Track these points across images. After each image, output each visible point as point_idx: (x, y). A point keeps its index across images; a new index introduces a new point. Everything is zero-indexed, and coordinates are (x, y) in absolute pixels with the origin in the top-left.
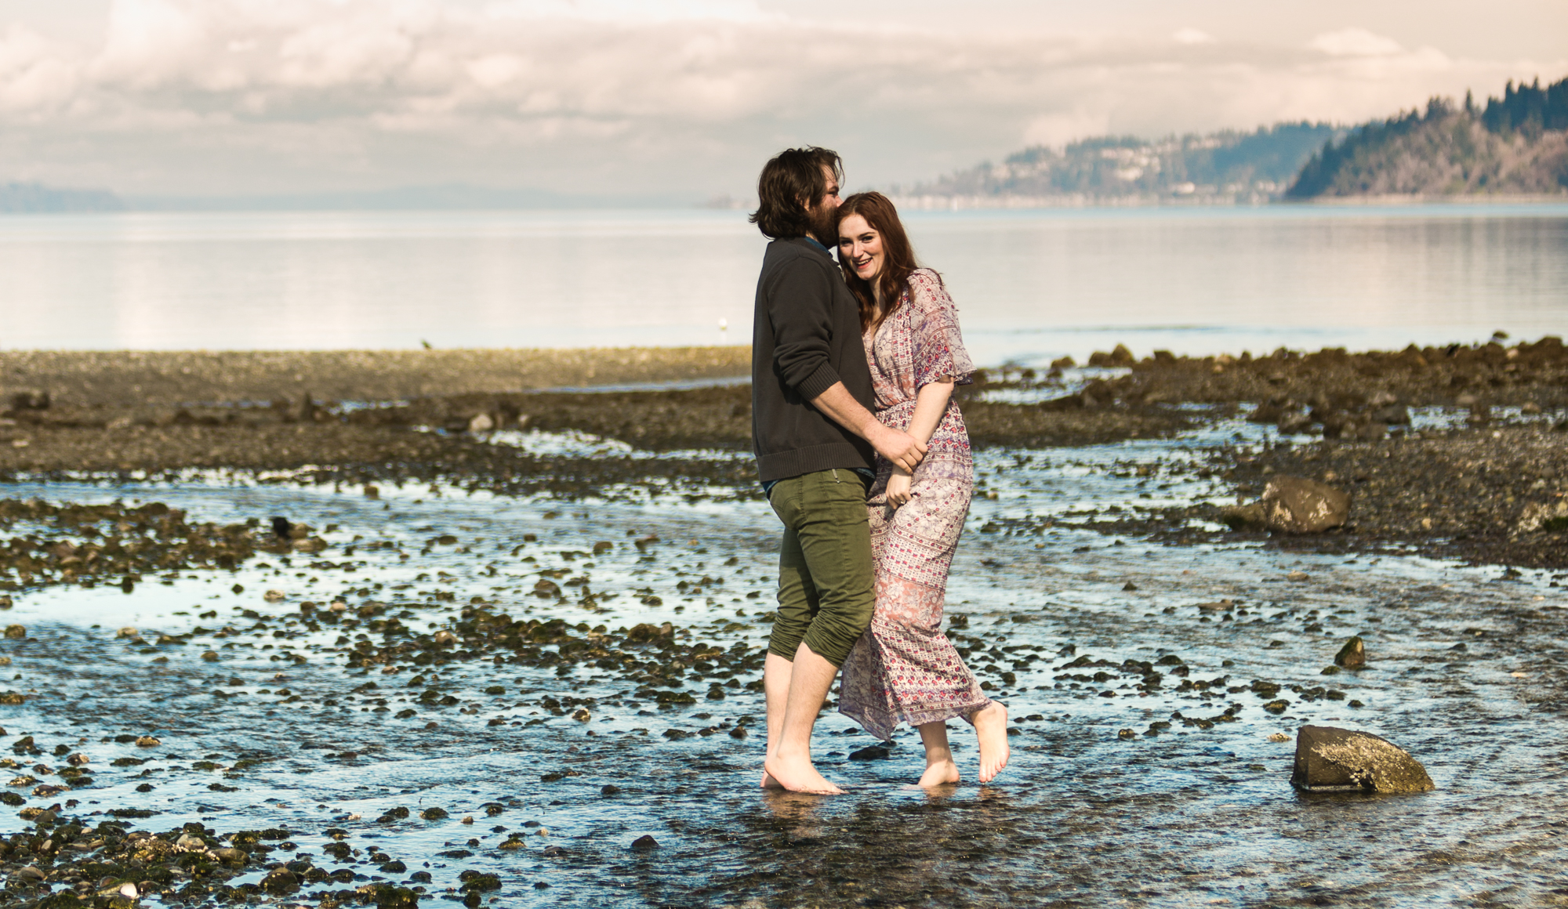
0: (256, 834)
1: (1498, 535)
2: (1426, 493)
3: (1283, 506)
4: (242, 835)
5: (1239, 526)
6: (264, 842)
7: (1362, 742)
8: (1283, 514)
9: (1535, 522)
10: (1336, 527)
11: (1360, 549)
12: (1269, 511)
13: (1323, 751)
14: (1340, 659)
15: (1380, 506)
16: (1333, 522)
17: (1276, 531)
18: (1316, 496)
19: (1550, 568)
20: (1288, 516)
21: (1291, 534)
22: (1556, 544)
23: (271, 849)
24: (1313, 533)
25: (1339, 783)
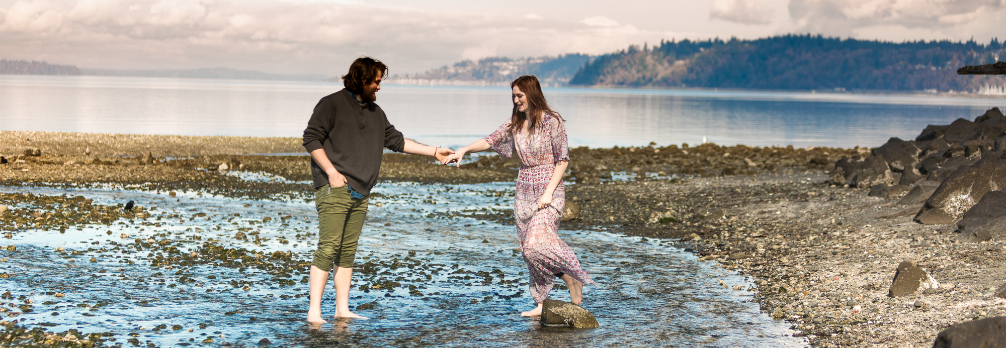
0: (99, 334)
1: (640, 224)
2: (614, 206)
4: (93, 334)
6: (102, 338)
9: (656, 220)
10: (574, 219)
11: (583, 228)
13: (553, 310)
15: (594, 211)
16: (573, 217)
19: (660, 238)
22: (664, 229)
23: (105, 340)
25: (559, 324)
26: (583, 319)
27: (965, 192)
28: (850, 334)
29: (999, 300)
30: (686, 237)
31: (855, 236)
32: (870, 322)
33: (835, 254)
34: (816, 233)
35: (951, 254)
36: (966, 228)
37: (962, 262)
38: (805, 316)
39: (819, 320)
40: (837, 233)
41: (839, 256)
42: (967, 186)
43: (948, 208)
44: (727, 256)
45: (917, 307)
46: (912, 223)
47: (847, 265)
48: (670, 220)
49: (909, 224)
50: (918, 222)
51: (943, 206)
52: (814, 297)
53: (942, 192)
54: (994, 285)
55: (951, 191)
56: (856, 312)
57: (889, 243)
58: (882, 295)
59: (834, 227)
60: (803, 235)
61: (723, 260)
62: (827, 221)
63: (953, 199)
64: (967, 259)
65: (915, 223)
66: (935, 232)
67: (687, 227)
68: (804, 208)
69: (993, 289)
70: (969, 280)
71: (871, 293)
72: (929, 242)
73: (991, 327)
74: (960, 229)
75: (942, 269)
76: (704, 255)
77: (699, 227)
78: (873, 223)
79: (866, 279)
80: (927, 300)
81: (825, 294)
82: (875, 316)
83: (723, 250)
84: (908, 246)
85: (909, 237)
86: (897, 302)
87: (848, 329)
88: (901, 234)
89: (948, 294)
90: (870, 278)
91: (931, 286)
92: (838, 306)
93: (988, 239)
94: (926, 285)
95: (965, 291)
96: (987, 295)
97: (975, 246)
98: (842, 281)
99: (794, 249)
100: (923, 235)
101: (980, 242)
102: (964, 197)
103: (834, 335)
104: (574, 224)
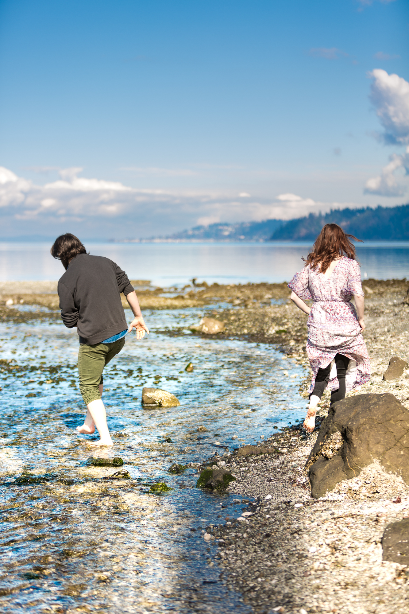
1: (262, 335)
2: (254, 323)
3: (206, 326)
5: (194, 332)
7: (160, 392)
8: (205, 329)
9: (274, 331)
10: (219, 333)
12: (202, 328)
13: (148, 395)
15: (237, 327)
16: (219, 331)
17: (204, 333)
18: (215, 324)
20: (207, 330)
21: (208, 334)
22: (276, 338)
24: (214, 334)
25: (152, 404)
26: (169, 400)
30: (287, 343)
31: (393, 340)
34: (370, 338)
40: (383, 338)
45: (397, 386)
47: (374, 359)
48: (283, 331)
56: (357, 391)
58: (378, 379)
59: (384, 334)
61: (299, 358)
62: (383, 330)
67: (292, 336)
68: (374, 321)
71: (374, 378)
76: (288, 355)
77: (300, 336)
80: (405, 382)
86: (385, 384)
104: (219, 336)
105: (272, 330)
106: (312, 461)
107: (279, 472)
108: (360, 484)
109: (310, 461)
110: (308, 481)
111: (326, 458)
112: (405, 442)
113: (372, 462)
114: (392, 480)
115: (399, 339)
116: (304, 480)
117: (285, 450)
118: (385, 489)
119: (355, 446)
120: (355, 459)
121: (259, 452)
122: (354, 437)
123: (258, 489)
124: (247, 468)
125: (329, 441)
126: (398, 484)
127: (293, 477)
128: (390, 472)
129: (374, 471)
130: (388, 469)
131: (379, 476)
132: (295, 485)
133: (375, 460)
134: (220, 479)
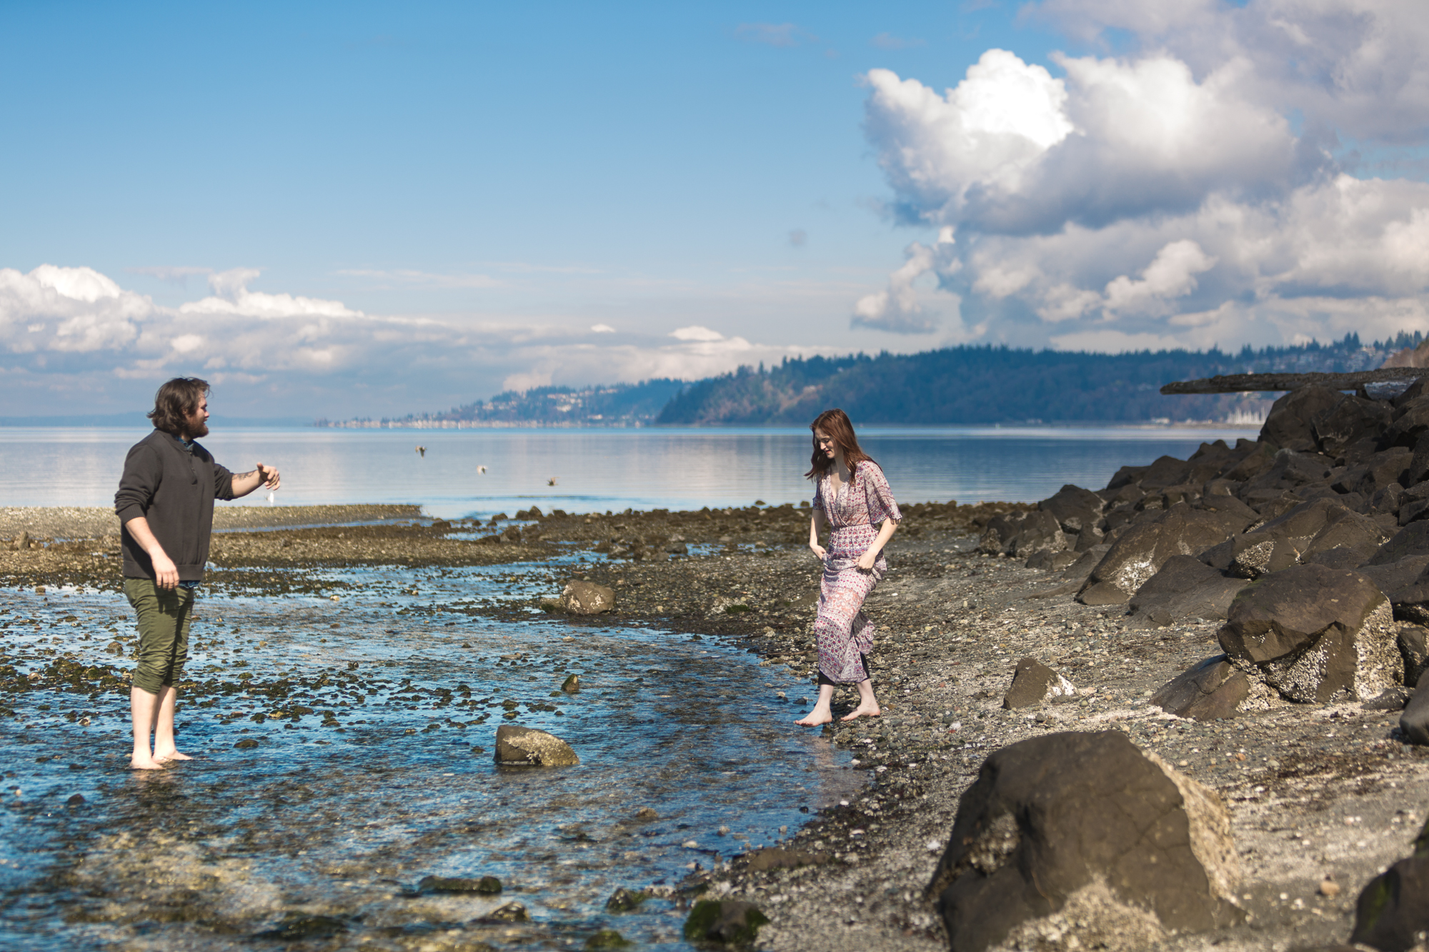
1: (699, 616)
2: (671, 592)
3: (576, 599)
5: (550, 611)
7: (536, 735)
8: (575, 604)
9: (721, 608)
10: (606, 611)
11: (614, 624)
12: (567, 602)
13: (511, 741)
14: (564, 688)
15: (639, 599)
16: (605, 608)
17: (571, 613)
18: (595, 593)
19: (719, 635)
20: (578, 605)
21: (580, 615)
22: (730, 621)
24: (593, 615)
25: (520, 760)
26: (555, 752)
27: (1145, 559)
28: (935, 764)
29: (1152, 709)
30: (757, 631)
31: (989, 624)
32: (967, 746)
33: (952, 650)
34: (937, 621)
35: (1111, 646)
36: (1141, 608)
37: (1121, 657)
38: (880, 740)
39: (899, 744)
40: (965, 622)
41: (957, 653)
42: (1147, 550)
43: (1122, 582)
44: (803, 658)
45: (1039, 721)
46: (1073, 604)
47: (964, 665)
48: (742, 608)
49: (1067, 606)
50: (1081, 602)
51: (1114, 578)
52: (902, 711)
53: (1113, 559)
54: (1151, 687)
55: (1126, 557)
56: (953, 731)
57: (1031, 634)
58: (994, 706)
59: (963, 613)
60: (918, 624)
61: (797, 664)
62: (958, 604)
63: (1128, 569)
64: (1130, 652)
65: (1076, 604)
66: (1099, 616)
67: (762, 617)
68: (931, 587)
69: (1149, 693)
70: (1119, 682)
71: (982, 705)
72: (1086, 629)
73: (1055, 746)
74: (1133, 610)
75: (1089, 668)
76: (770, 657)
77: (780, 617)
78: (1019, 606)
79: (982, 684)
80: (1055, 713)
81: (917, 707)
82: (978, 736)
83: (801, 649)
84: (1056, 637)
85: (1061, 624)
86: (1012, 715)
87: (934, 757)
88: (1052, 619)
89: (1085, 703)
90: (988, 683)
91: (1063, 692)
92: (929, 724)
93: (1167, 624)
94: (1057, 690)
95: (1110, 697)
96: (1138, 702)
97: (1147, 633)
98: (949, 687)
99: (898, 646)
100: (1082, 621)
101: (1156, 628)
102: (1143, 565)
103: (912, 765)
104: (605, 619)
105: (720, 607)
106: (947, 879)
107: (861, 905)
108: (1065, 928)
109: (941, 880)
110: (941, 924)
111: (981, 872)
112: (1158, 835)
113: (1090, 880)
114: (1134, 921)
115: (1001, 624)
116: (927, 921)
117: (853, 857)
118: (1119, 939)
119: (1051, 845)
120: (1053, 874)
121: (794, 862)
122: (1049, 826)
123: (827, 942)
124: (785, 898)
125: (986, 835)
126: (1149, 927)
127: (901, 915)
128: (1130, 902)
129: (1095, 900)
130: (1124, 897)
131: (1107, 911)
132: (909, 931)
133: (1095, 876)
134: (740, 919)
